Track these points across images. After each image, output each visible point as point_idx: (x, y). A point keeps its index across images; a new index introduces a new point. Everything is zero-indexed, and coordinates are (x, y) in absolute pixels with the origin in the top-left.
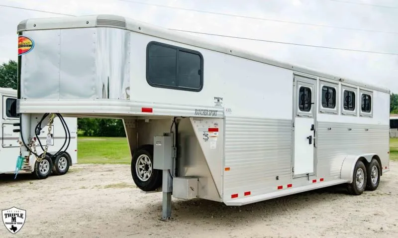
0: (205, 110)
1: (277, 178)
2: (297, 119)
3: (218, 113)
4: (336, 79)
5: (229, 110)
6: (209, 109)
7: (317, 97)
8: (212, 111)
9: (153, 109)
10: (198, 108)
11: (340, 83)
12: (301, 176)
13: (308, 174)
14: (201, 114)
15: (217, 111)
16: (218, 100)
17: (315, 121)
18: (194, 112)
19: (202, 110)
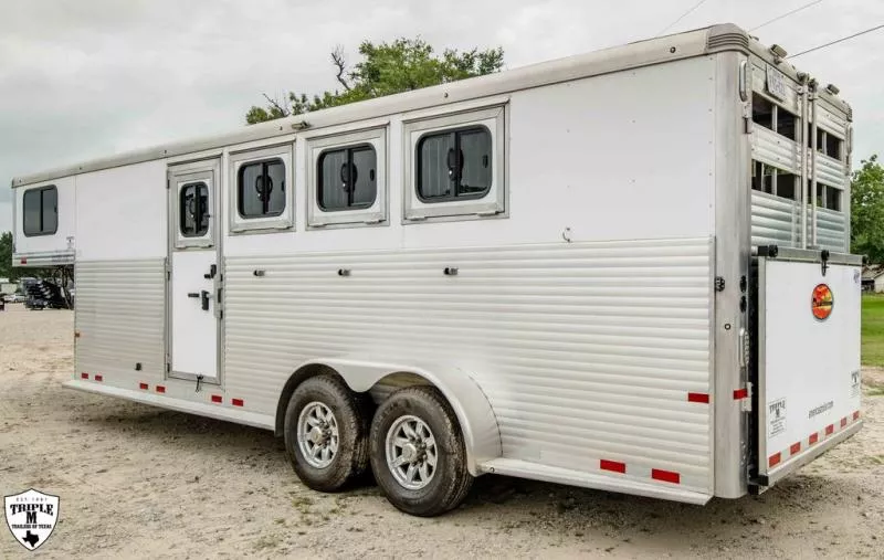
0: (59, 256)
1: (139, 367)
2: (176, 256)
3: (69, 258)
4: (284, 131)
6: (62, 254)
7: (223, 198)
8: (64, 256)
9: (27, 261)
10: (54, 254)
11: (301, 137)
12: (186, 378)
13: (200, 378)
14: (56, 261)
15: (69, 255)
16: (70, 241)
17: (221, 257)
18: (52, 259)
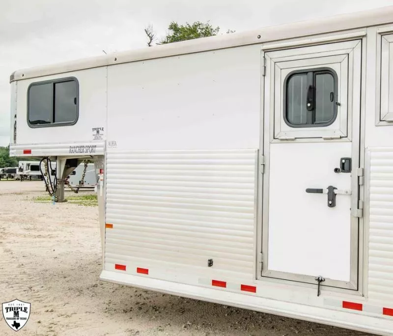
0: (81, 147)
1: (211, 263)
3: (96, 149)
5: (114, 143)
6: (85, 144)
8: (89, 147)
9: (32, 150)
10: (72, 145)
12: (293, 279)
13: (320, 281)
14: (75, 151)
15: (95, 146)
16: (98, 132)
18: (69, 149)
19: (77, 147)
